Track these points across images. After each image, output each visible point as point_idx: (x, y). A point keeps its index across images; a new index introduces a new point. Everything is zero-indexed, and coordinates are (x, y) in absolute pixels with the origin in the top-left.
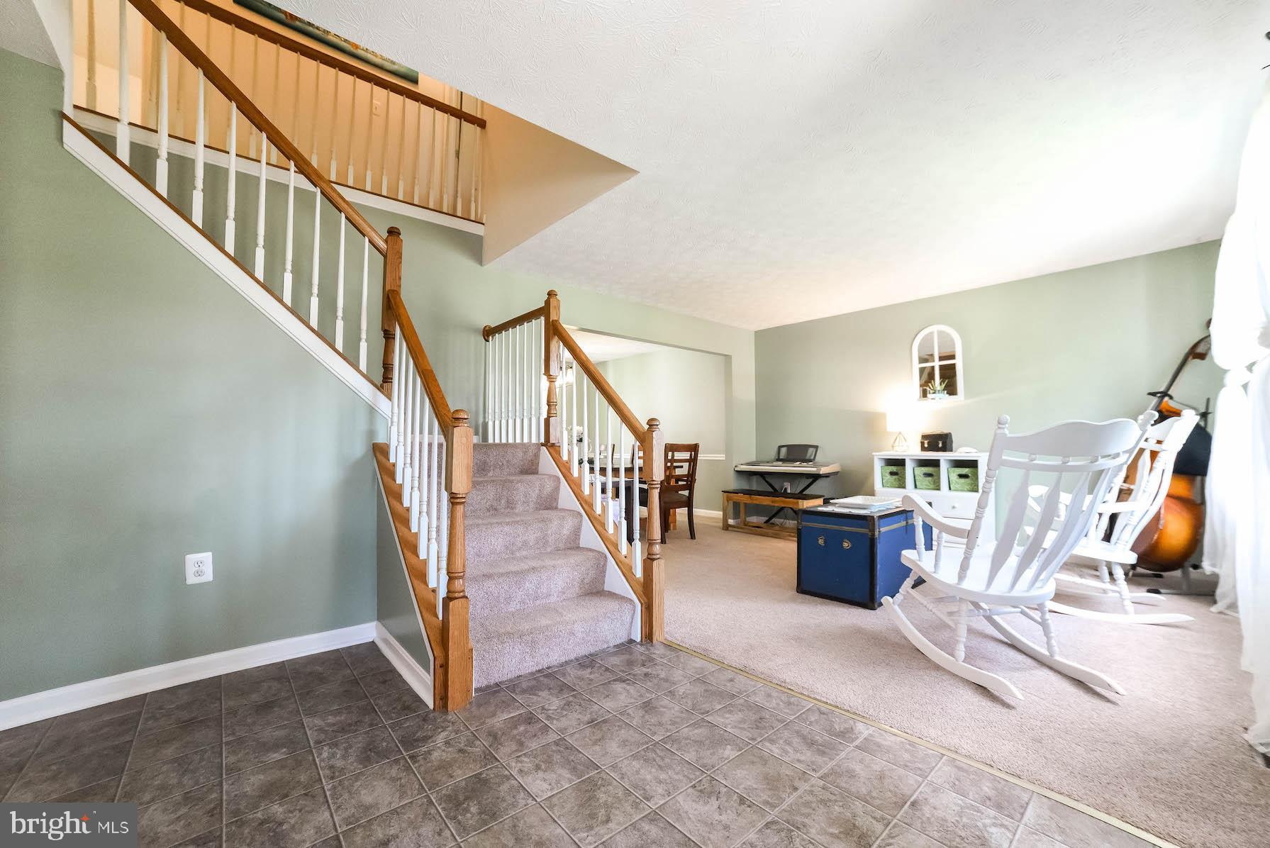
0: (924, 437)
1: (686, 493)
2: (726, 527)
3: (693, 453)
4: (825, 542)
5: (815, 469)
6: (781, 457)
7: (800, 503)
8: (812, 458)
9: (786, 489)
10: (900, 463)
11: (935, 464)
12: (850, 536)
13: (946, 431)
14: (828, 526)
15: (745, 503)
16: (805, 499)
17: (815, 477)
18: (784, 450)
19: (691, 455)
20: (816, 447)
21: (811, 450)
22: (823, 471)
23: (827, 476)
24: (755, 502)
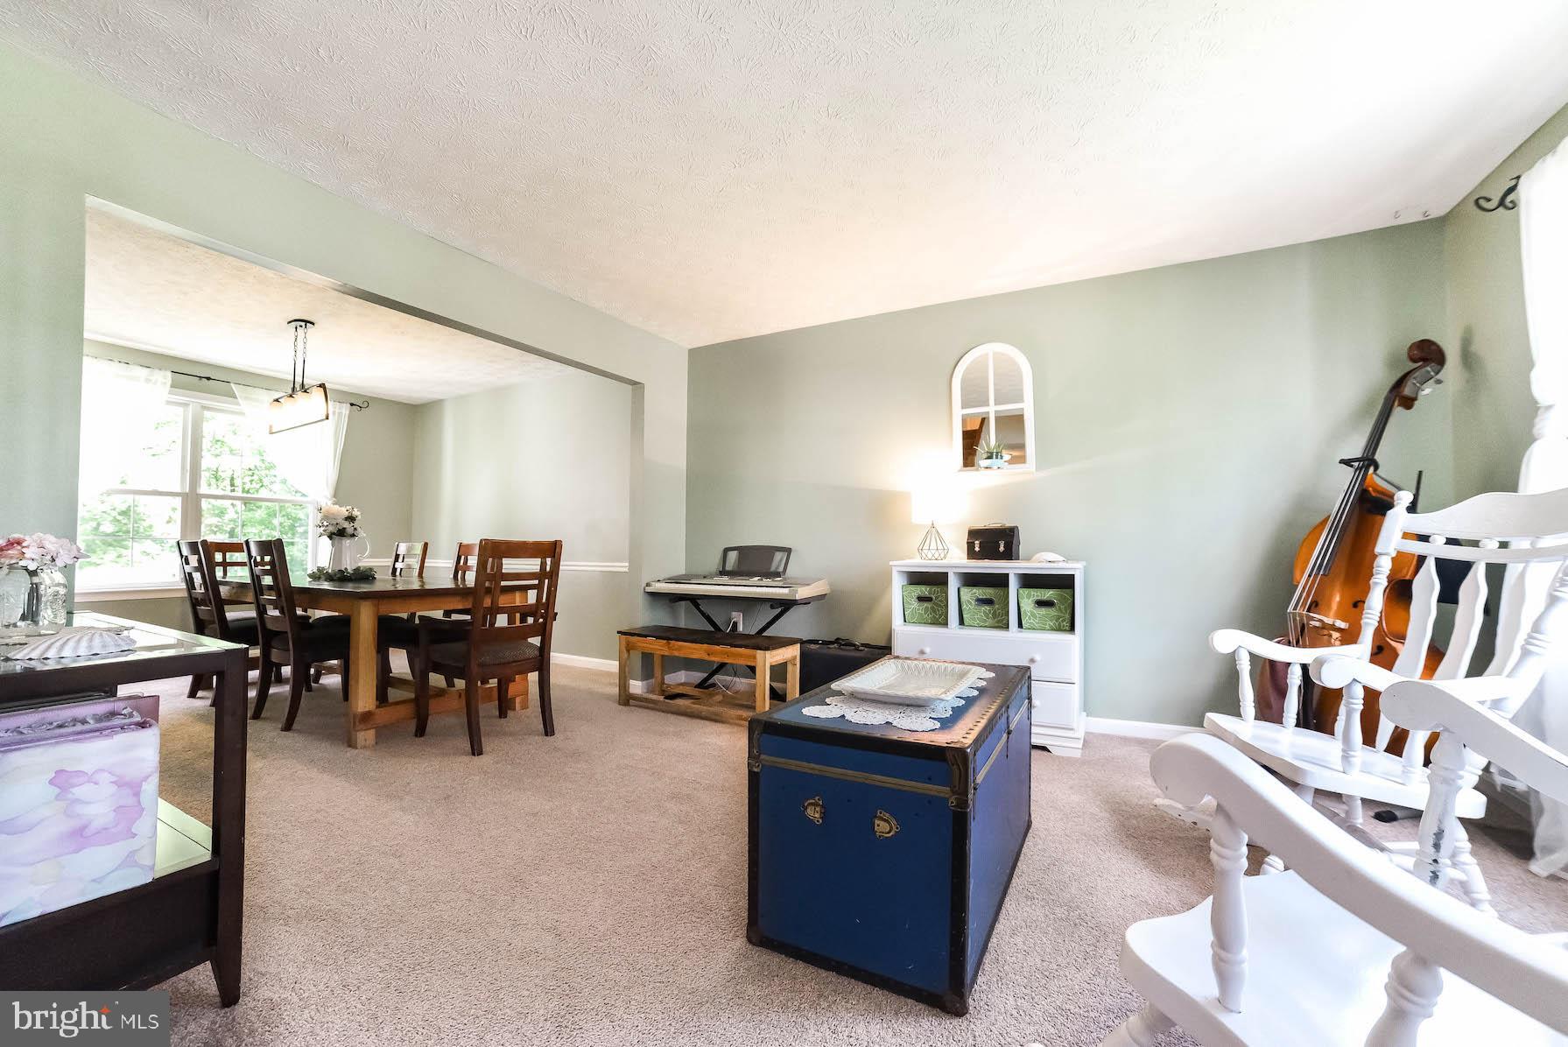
0: (974, 534)
1: (536, 641)
2: (626, 699)
3: (549, 561)
4: (824, 816)
5: (786, 591)
6: (727, 568)
7: (758, 656)
8: (781, 569)
9: (735, 624)
10: (939, 580)
11: (1000, 581)
12: (895, 802)
13: (1008, 525)
14: (835, 772)
15: (663, 656)
16: (767, 649)
17: (786, 605)
18: (733, 556)
19: (543, 565)
20: (788, 551)
21: (778, 556)
22: (802, 593)
23: (806, 602)
24: (676, 653)
